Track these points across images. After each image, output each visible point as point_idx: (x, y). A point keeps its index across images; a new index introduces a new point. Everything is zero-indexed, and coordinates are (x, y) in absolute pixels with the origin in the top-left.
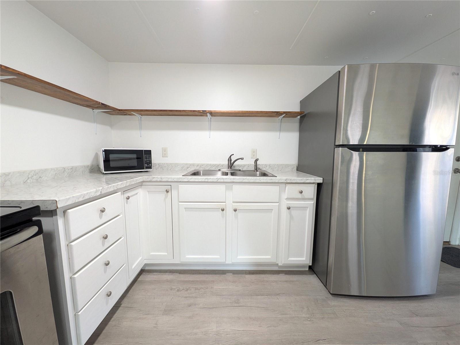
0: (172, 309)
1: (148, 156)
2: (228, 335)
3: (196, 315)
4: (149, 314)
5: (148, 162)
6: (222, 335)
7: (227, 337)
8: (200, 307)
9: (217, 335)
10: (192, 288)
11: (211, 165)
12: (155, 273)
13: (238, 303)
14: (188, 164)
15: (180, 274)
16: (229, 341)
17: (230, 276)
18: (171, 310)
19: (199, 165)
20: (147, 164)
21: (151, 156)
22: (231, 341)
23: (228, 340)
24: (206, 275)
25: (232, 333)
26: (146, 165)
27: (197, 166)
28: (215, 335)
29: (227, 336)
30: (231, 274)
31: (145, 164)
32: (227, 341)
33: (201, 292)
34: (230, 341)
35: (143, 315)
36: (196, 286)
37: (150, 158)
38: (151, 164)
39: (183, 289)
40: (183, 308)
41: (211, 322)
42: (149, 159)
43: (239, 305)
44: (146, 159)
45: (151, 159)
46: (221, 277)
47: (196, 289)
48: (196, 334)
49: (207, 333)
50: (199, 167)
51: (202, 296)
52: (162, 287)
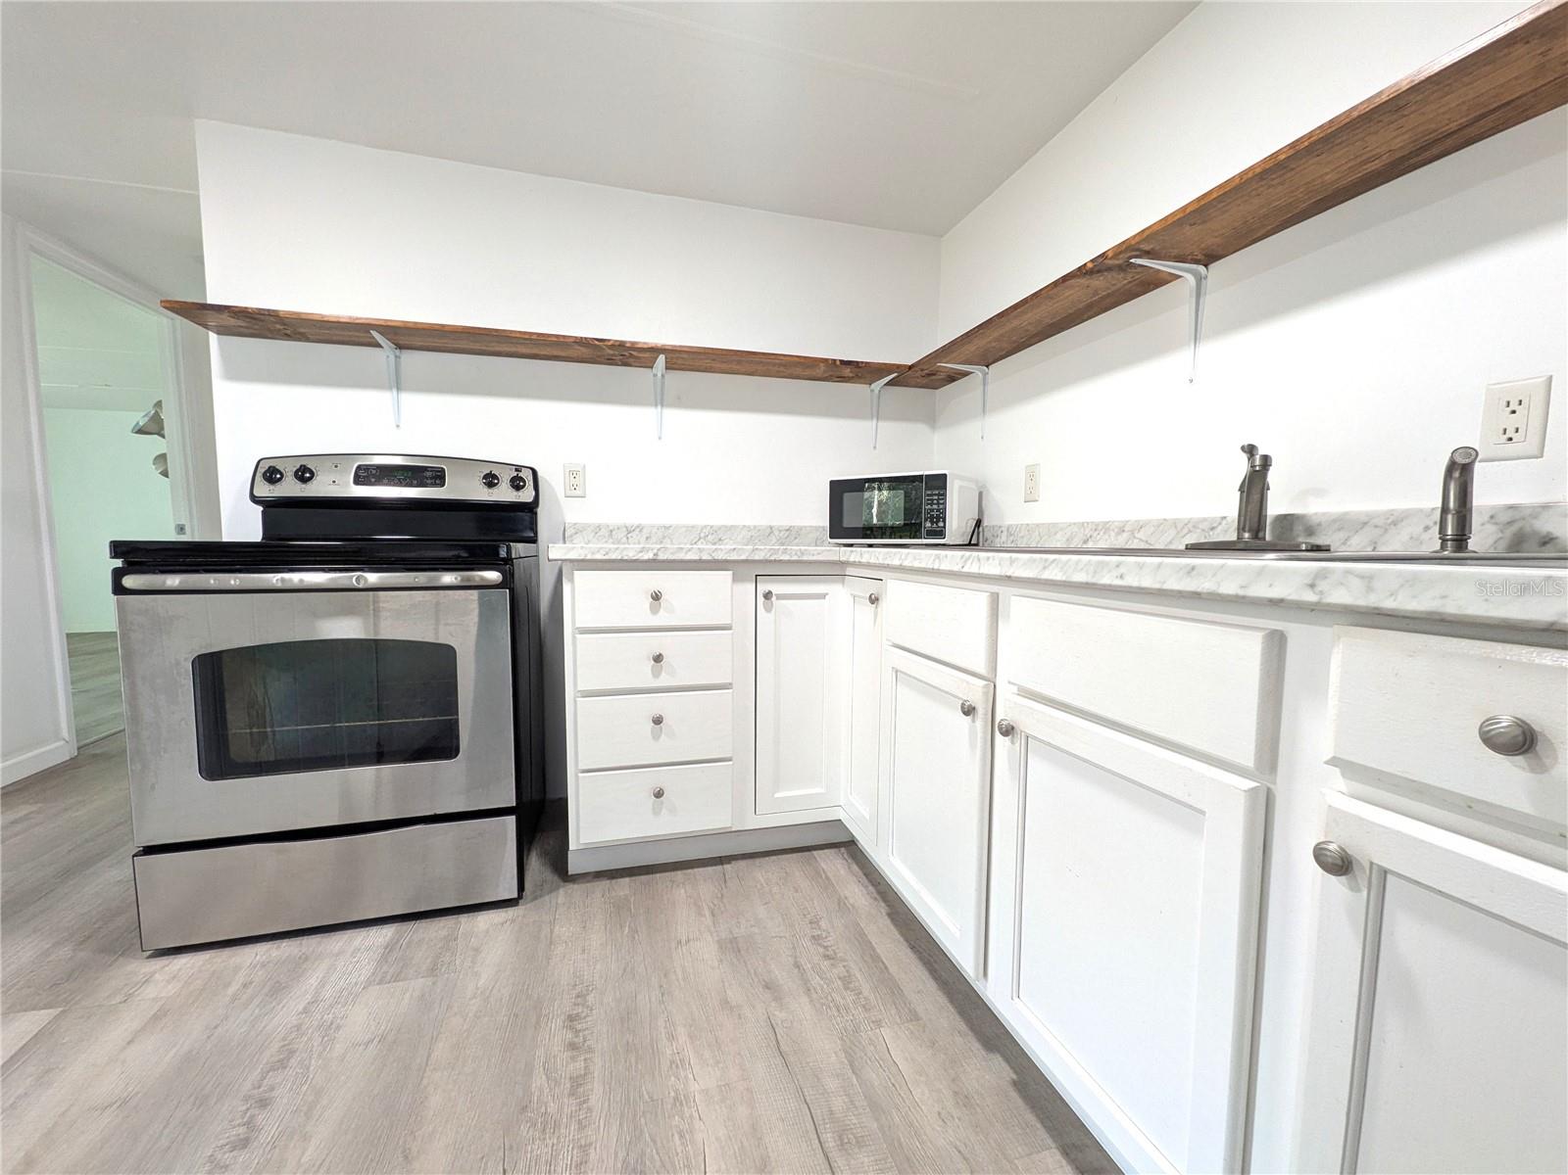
0: (742, 952)
1: (935, 495)
2: (681, 1136)
3: (739, 1015)
4: (713, 915)
5: (935, 513)
6: (677, 1117)
7: (673, 1135)
8: (774, 1015)
9: (676, 1099)
10: (844, 966)
11: (1179, 526)
12: (855, 867)
13: (842, 1145)
14: (1088, 523)
15: (889, 915)
16: (657, 1150)
17: (987, 1073)
18: (739, 951)
19: (1126, 529)
20: (932, 522)
21: (944, 495)
22: (656, 1157)
23: (659, 1144)
24: (931, 985)
25: (691, 1153)
26: (928, 524)
27: (1118, 534)
28: (672, 1094)
29: (676, 1137)
30: (1009, 1074)
31: (926, 520)
32: (654, 1142)
33: (838, 998)
34: (658, 1153)
35: (709, 908)
36: (858, 975)
37: (941, 502)
38: (944, 521)
39: (826, 947)
40: (755, 973)
41: (721, 1065)
42: (938, 504)
43: (834, 1154)
44: (928, 504)
45: (945, 504)
46: (959, 1040)
47: (847, 981)
48: (672, 1037)
49: (677, 1066)
50: (1125, 535)
51: (823, 1004)
52: (812, 900)
